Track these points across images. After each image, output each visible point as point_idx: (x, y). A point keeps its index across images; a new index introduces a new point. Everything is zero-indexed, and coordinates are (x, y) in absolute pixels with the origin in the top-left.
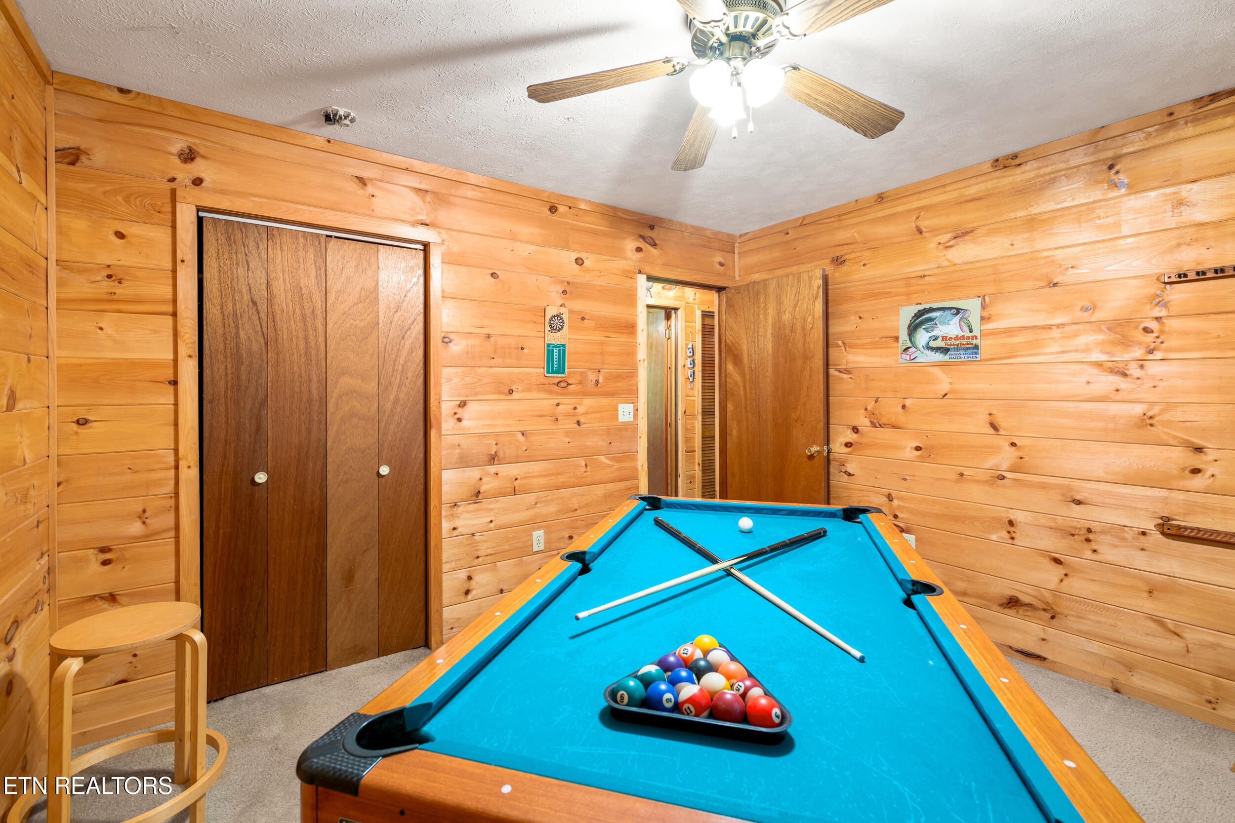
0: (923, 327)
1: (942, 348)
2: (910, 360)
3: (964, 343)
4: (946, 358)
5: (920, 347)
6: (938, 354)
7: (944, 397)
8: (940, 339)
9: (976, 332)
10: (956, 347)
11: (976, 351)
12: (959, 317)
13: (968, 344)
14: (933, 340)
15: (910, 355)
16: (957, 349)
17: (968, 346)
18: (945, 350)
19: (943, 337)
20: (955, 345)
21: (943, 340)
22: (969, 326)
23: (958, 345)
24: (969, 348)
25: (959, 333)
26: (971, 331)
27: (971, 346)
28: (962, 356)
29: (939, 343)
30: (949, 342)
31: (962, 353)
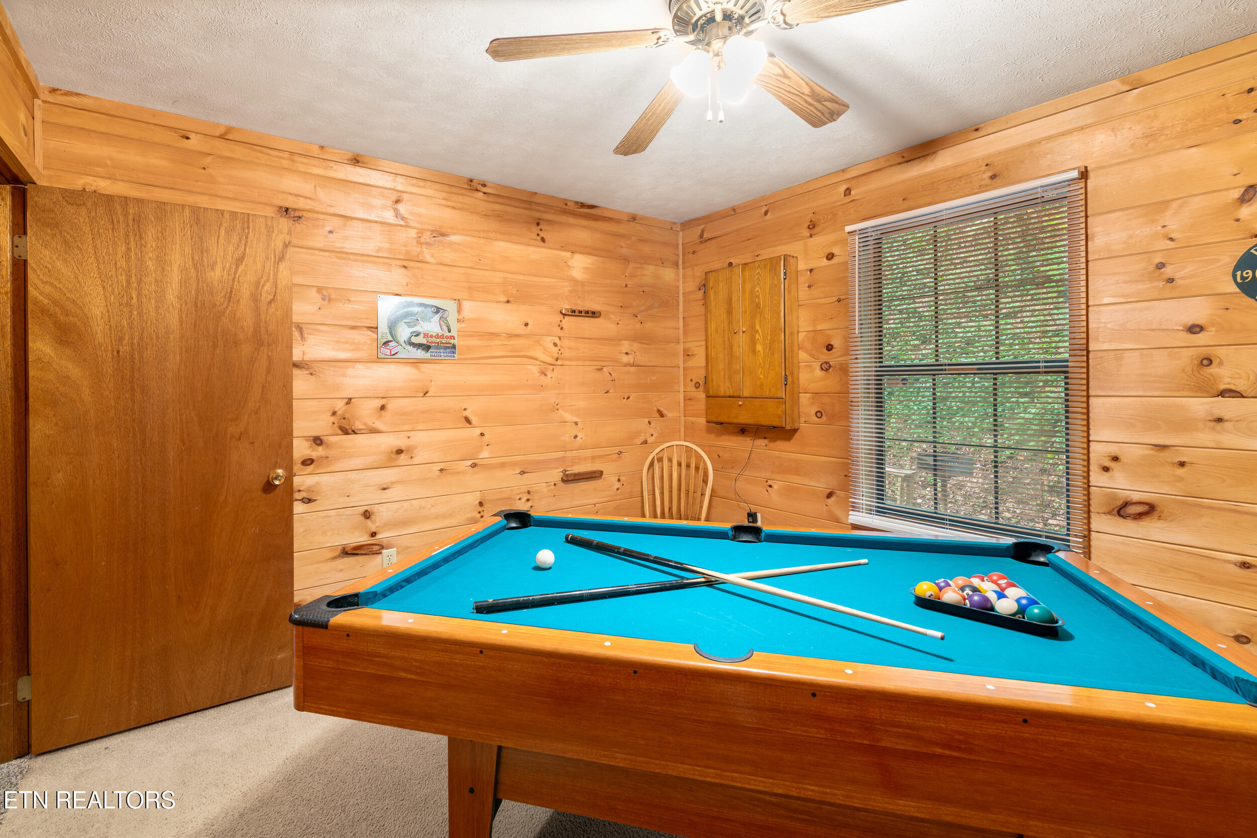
0: (405, 321)
1: (423, 345)
2: (391, 355)
3: (444, 342)
4: (427, 355)
5: (402, 342)
6: (419, 351)
7: (425, 395)
8: (422, 335)
9: (454, 333)
10: (436, 345)
11: (453, 350)
12: (439, 315)
13: (447, 343)
14: (415, 336)
15: (391, 350)
16: (437, 347)
17: (447, 345)
18: (427, 348)
19: (424, 334)
20: (436, 343)
21: (424, 337)
22: (448, 326)
23: (438, 343)
24: (448, 348)
25: (440, 332)
26: (450, 331)
27: (449, 345)
28: (442, 354)
29: (421, 340)
30: (430, 340)
31: (442, 351)
